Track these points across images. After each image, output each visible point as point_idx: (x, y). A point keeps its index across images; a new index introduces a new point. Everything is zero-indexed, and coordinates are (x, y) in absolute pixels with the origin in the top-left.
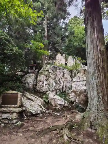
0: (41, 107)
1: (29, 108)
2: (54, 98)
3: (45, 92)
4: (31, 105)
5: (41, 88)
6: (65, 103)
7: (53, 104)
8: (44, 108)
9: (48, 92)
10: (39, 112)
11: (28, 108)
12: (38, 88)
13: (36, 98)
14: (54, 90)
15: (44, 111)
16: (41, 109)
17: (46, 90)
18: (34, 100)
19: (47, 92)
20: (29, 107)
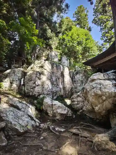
0: (32, 119)
1: (13, 122)
2: (52, 105)
3: (36, 96)
4: (17, 117)
5: (31, 90)
6: (68, 112)
7: (49, 113)
8: (37, 120)
9: (41, 96)
10: (29, 127)
11: (11, 123)
12: (27, 89)
13: (24, 105)
14: (49, 93)
15: (38, 124)
16: (33, 122)
17: (38, 93)
18: (20, 107)
19: (39, 95)
20: (12, 120)
